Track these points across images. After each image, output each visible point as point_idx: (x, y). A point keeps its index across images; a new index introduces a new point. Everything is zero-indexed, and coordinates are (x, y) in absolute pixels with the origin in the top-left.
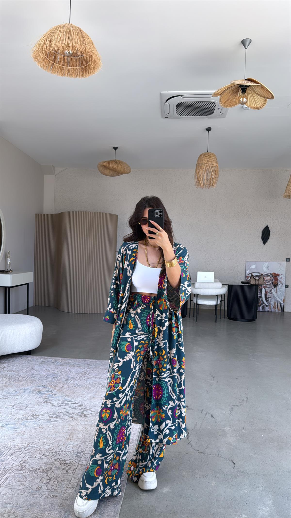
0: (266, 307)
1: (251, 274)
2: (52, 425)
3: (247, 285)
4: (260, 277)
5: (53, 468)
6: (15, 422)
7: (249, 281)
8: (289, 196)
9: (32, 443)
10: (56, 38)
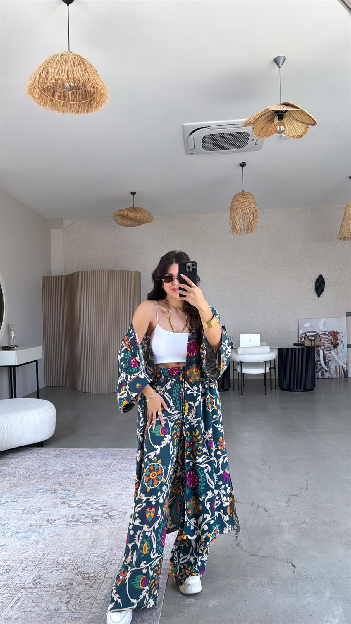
0: (325, 372)
1: (305, 334)
2: (71, 531)
3: (301, 348)
4: (316, 337)
5: (74, 583)
6: (27, 530)
7: (303, 342)
8: (345, 238)
9: (48, 554)
10: (53, 70)
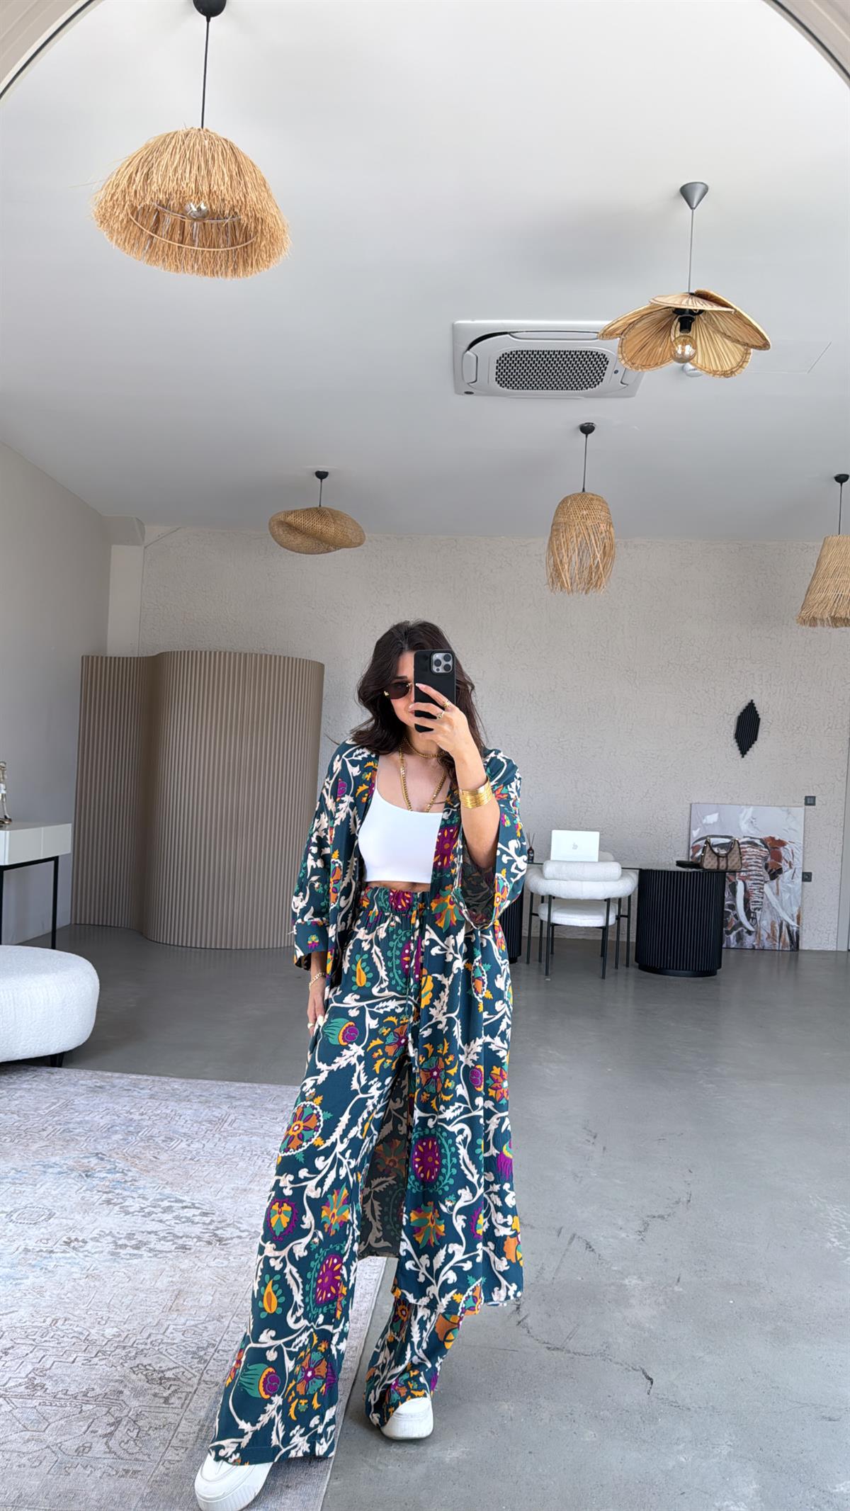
0: (746, 935)
1: (704, 841)
2: (123, 1270)
3: (694, 872)
4: (731, 849)
5: (127, 1392)
6: (16, 1261)
7: (698, 858)
8: (814, 619)
9: (66, 1320)
10: (162, 168)
